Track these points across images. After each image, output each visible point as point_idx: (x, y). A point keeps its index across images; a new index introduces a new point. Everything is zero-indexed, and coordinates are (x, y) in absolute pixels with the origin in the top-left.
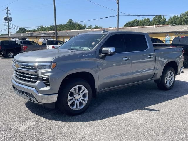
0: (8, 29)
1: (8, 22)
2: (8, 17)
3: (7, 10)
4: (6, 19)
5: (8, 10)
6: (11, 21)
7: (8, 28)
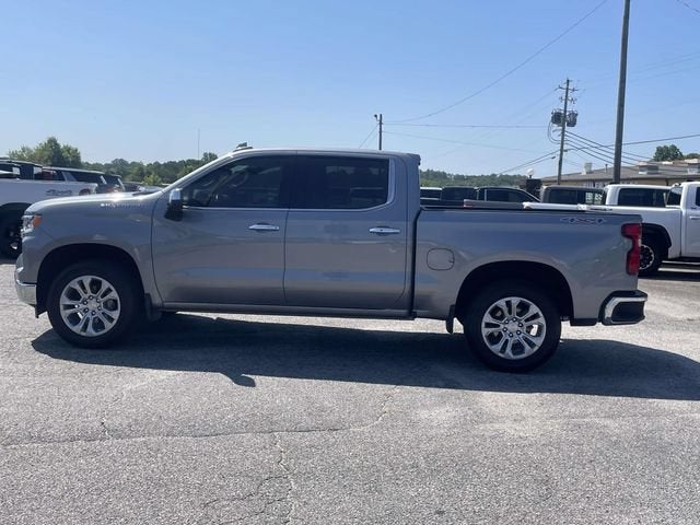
0: (559, 153)
1: (563, 131)
2: (565, 111)
3: (565, 86)
4: (558, 118)
5: (567, 89)
6: (573, 123)
7: (562, 150)
